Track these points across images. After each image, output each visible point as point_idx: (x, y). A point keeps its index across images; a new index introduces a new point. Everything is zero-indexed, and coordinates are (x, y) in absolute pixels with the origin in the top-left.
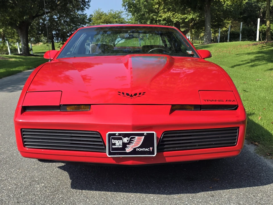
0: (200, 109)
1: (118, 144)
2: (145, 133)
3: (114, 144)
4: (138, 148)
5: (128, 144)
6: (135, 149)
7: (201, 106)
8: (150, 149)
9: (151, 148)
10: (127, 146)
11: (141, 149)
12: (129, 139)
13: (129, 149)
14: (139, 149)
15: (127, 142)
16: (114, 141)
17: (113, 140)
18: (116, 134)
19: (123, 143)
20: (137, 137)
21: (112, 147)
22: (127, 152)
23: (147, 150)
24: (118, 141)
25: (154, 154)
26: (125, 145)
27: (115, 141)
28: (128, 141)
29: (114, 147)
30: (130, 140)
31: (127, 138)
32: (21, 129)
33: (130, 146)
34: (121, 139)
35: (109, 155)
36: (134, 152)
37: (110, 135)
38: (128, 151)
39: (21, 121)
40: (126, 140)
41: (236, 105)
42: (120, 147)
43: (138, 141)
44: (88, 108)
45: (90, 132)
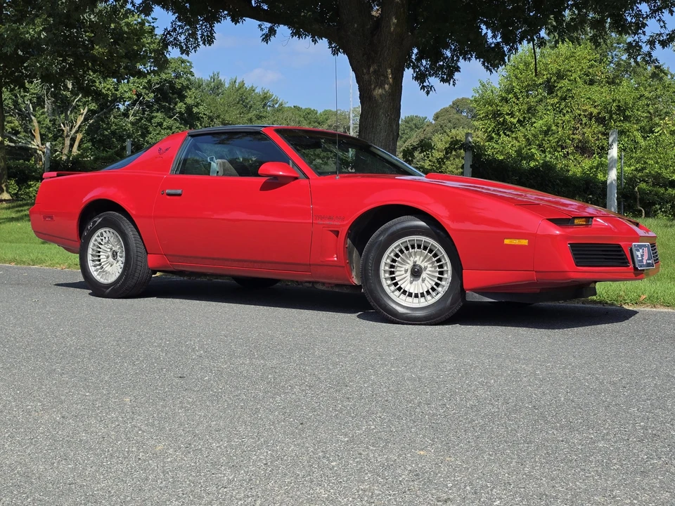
1: (639, 255)
4: (648, 259)
6: (646, 261)
14: (648, 261)
17: (636, 252)
20: (644, 249)
21: (638, 259)
22: (644, 264)
23: (651, 261)
24: (638, 252)
25: (654, 266)
30: (643, 252)
32: (568, 244)
33: (644, 258)
34: (639, 250)
39: (558, 232)
40: (641, 250)
42: (641, 259)
43: (646, 253)
44: (587, 221)
45: (614, 245)
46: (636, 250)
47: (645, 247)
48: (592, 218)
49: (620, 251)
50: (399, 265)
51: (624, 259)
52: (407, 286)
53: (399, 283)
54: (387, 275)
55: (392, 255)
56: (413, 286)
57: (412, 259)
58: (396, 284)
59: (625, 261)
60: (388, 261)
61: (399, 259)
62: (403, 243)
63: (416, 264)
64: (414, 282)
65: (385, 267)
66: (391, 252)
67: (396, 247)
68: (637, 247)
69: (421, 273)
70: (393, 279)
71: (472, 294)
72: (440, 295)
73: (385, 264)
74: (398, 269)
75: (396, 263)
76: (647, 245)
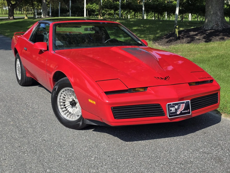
0: (198, 84)
1: (173, 109)
3: (171, 110)
4: (183, 111)
5: (178, 109)
6: (181, 111)
7: (198, 82)
8: (188, 111)
9: (189, 110)
11: (184, 111)
12: (178, 106)
13: (178, 113)
16: (171, 109)
17: (170, 108)
19: (175, 109)
20: (181, 105)
23: (187, 111)
29: (171, 112)
30: (179, 107)
31: (177, 106)
32: (111, 107)
33: (179, 110)
34: (174, 107)
35: (169, 117)
36: (181, 113)
37: (169, 105)
39: (107, 101)
40: (176, 107)
41: (212, 80)
42: (174, 111)
43: (182, 107)
44: (145, 89)
45: (155, 105)
46: (170, 107)
47: (183, 103)
48: (147, 87)
49: (160, 107)
50: (67, 99)
51: (162, 112)
52: (70, 109)
53: (67, 108)
54: (62, 104)
55: (63, 94)
56: (72, 110)
57: (72, 97)
58: (66, 108)
59: (162, 113)
60: (62, 97)
61: (66, 97)
62: (66, 90)
63: (74, 99)
64: (73, 108)
65: (60, 100)
66: (62, 94)
67: (63, 91)
68: (172, 105)
69: (75, 105)
70: (65, 105)
71: (86, 121)
72: (79, 117)
73: (60, 99)
74: (66, 101)
75: (65, 98)
76: (185, 102)
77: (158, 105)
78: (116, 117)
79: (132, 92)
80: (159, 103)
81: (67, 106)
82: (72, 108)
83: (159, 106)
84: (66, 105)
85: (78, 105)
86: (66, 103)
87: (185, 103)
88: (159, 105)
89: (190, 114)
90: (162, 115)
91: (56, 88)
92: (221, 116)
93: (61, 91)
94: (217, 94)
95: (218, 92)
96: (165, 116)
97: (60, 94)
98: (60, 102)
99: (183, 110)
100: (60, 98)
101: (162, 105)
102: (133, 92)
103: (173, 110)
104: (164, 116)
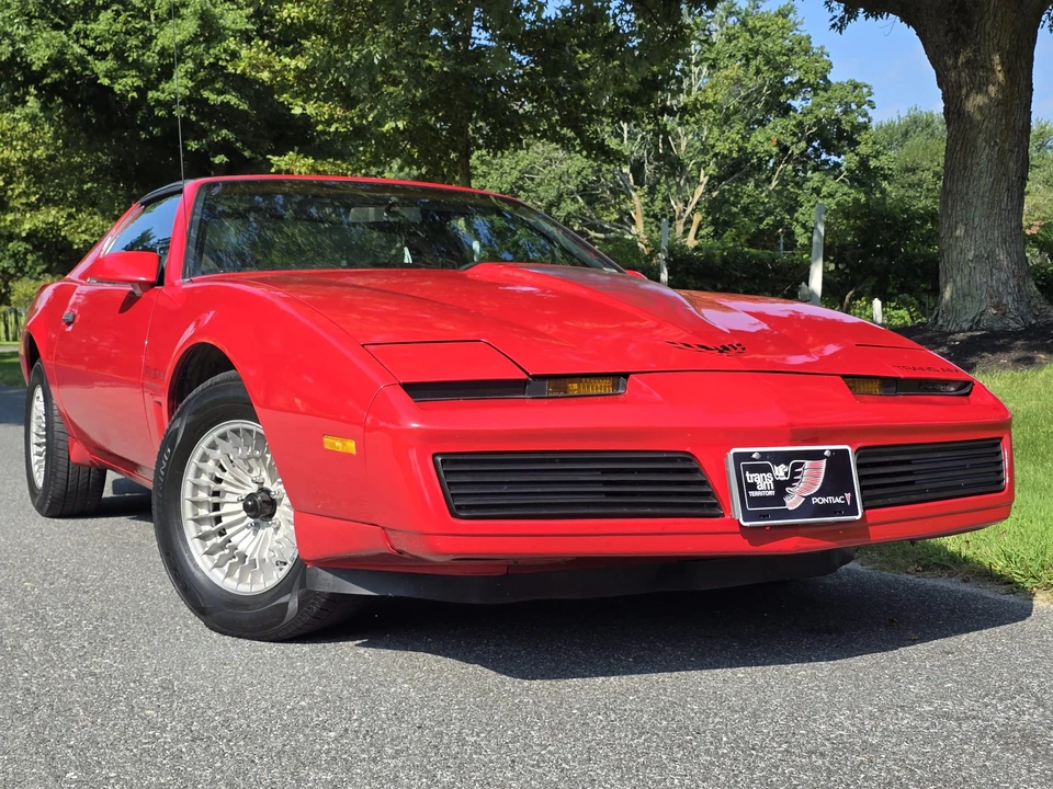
0: (894, 388)
1: (763, 483)
2: (827, 448)
3: (753, 486)
4: (816, 495)
5: (790, 483)
6: (808, 498)
7: (896, 379)
8: (844, 499)
9: (848, 495)
10: (787, 489)
11: (824, 500)
12: (788, 469)
13: (793, 502)
14: (817, 500)
15: (785, 478)
16: (750, 477)
17: (748, 474)
18: (754, 456)
19: (775, 482)
20: (807, 463)
21: (748, 494)
22: (790, 509)
23: (838, 500)
24: (762, 475)
25: (857, 514)
26: (781, 487)
27: (755, 475)
28: (786, 474)
29: (752, 494)
30: (794, 474)
31: (783, 466)
32: (434, 456)
33: (796, 490)
34: (767, 470)
35: (745, 520)
36: (807, 508)
37: (738, 457)
38: (791, 504)
40: (780, 471)
41: (969, 382)
42: (771, 493)
43: (813, 476)
44: (615, 386)
45: (665, 455)
46: (747, 468)
47: (818, 455)
48: (626, 375)
49: (696, 470)
50: (230, 488)
51: (707, 494)
52: (245, 540)
53: (229, 532)
54: (203, 512)
55: (211, 463)
56: (257, 540)
57: (255, 474)
58: (222, 533)
59: (705, 502)
60: (205, 479)
61: (226, 476)
62: (224, 437)
63: (265, 485)
64: (261, 532)
65: (194, 494)
66: (204, 458)
67: (213, 446)
68: (754, 460)
69: (268, 511)
70: (218, 520)
71: (317, 575)
72: (286, 569)
73: (196, 487)
74: (228, 498)
75: (223, 485)
76: (826, 453)
77: (684, 460)
78: (459, 508)
79: (550, 395)
80: (688, 449)
81: (231, 525)
82: (256, 532)
83: (687, 466)
84: (225, 520)
85: (284, 512)
86: (224, 510)
87: (823, 457)
88: (689, 457)
89: (858, 517)
90: (707, 512)
91: (178, 429)
92: (1032, 600)
93: (202, 446)
94: (995, 443)
95: (1001, 439)
96: (723, 515)
97: (194, 461)
98: (196, 504)
99: (819, 494)
100: (197, 481)
101: (705, 459)
102: (555, 394)
103: (761, 485)
104: (717, 516)
